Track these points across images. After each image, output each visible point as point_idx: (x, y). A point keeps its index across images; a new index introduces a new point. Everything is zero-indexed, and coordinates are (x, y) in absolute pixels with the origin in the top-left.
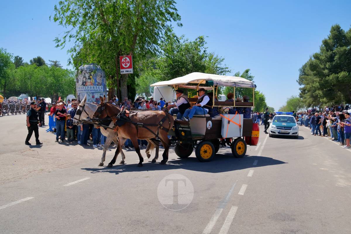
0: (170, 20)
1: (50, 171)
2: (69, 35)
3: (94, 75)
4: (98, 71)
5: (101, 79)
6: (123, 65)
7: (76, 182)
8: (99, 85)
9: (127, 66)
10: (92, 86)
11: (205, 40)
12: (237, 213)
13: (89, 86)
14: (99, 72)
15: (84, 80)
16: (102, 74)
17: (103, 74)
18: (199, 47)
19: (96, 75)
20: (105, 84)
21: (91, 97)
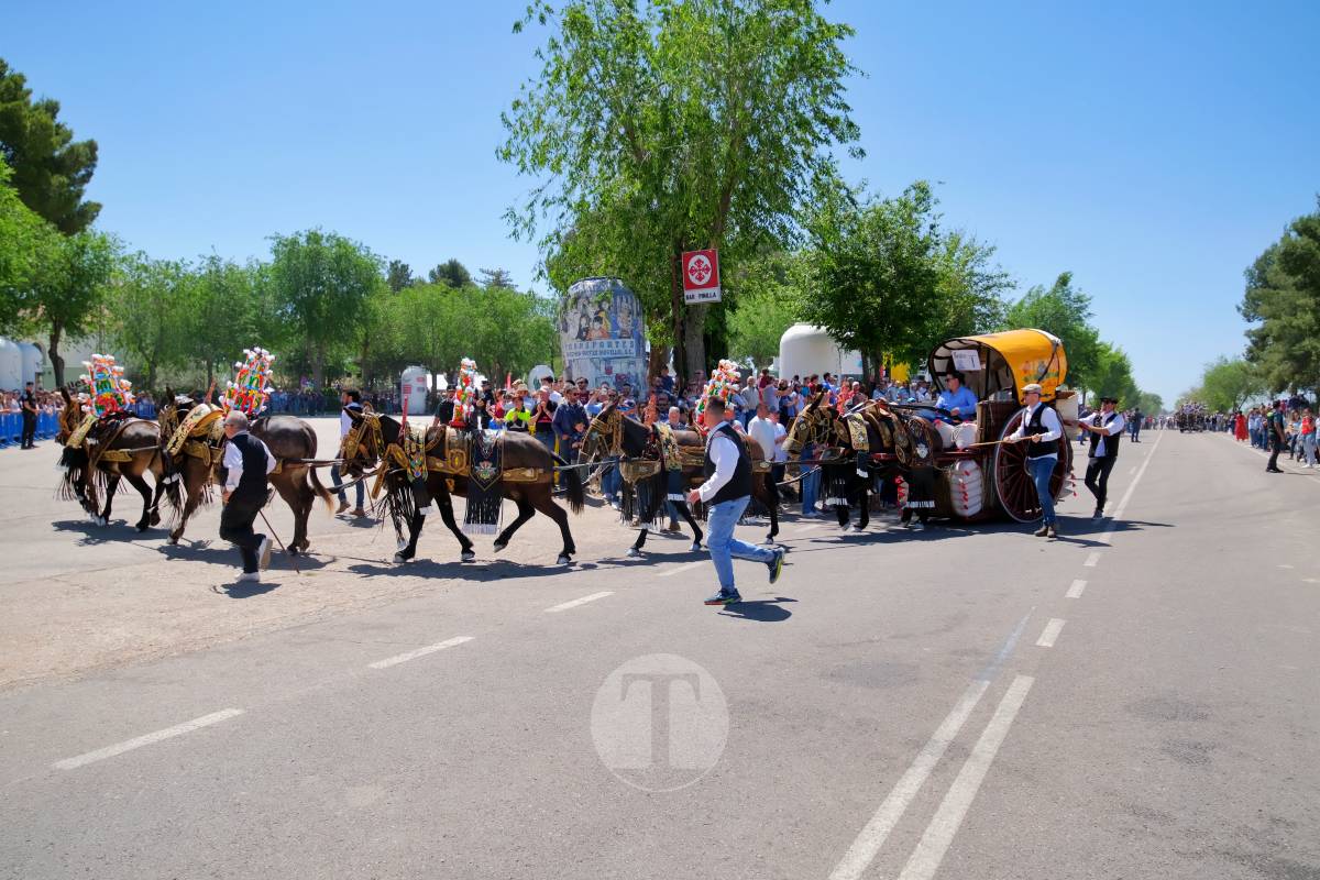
0: (828, 142)
2: (540, 201)
3: (609, 309)
4: (621, 299)
5: (629, 321)
6: (693, 278)
8: (625, 338)
9: (704, 282)
10: (605, 341)
11: (935, 193)
12: (1031, 692)
13: (598, 342)
14: (624, 300)
15: (584, 326)
16: (632, 305)
17: (634, 305)
18: (915, 215)
19: (616, 309)
20: (642, 333)
21: (603, 370)
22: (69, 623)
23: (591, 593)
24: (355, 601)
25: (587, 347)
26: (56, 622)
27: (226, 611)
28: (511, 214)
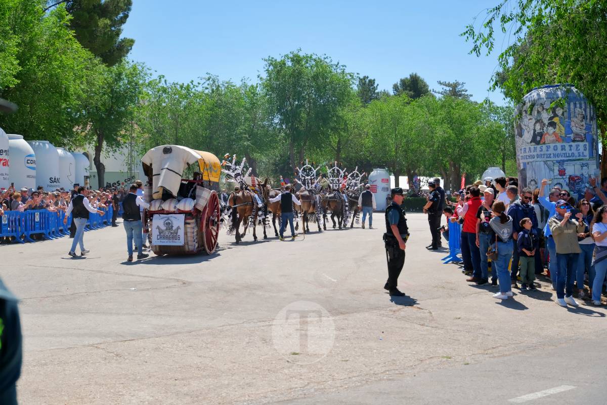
1: (466, 362)
3: (563, 114)
4: (575, 104)
5: (583, 126)
7: (539, 395)
8: (578, 141)
10: (559, 145)
13: (552, 145)
14: (578, 106)
15: (538, 130)
16: (585, 110)
17: (588, 110)
19: (570, 114)
20: (595, 137)
21: (556, 172)
22: (106, 385)
23: (552, 386)
24: (333, 380)
25: (541, 151)
26: (96, 383)
27: (226, 382)
28: (470, 32)
